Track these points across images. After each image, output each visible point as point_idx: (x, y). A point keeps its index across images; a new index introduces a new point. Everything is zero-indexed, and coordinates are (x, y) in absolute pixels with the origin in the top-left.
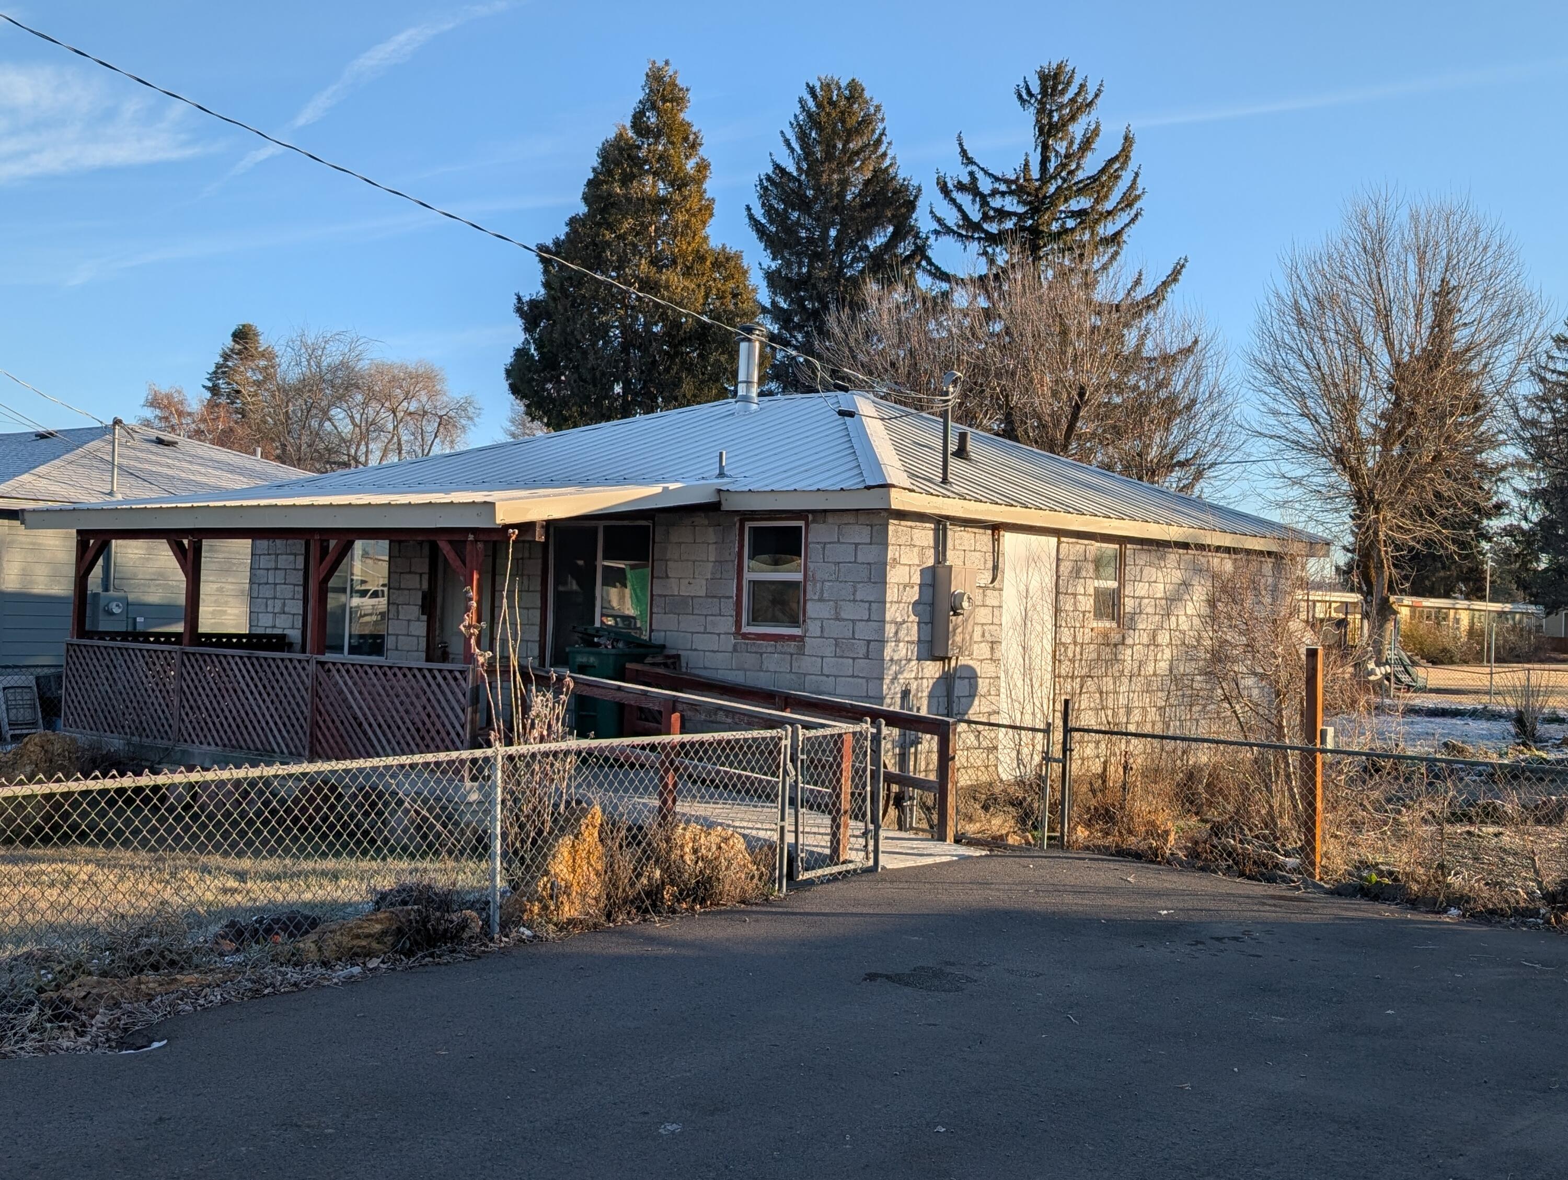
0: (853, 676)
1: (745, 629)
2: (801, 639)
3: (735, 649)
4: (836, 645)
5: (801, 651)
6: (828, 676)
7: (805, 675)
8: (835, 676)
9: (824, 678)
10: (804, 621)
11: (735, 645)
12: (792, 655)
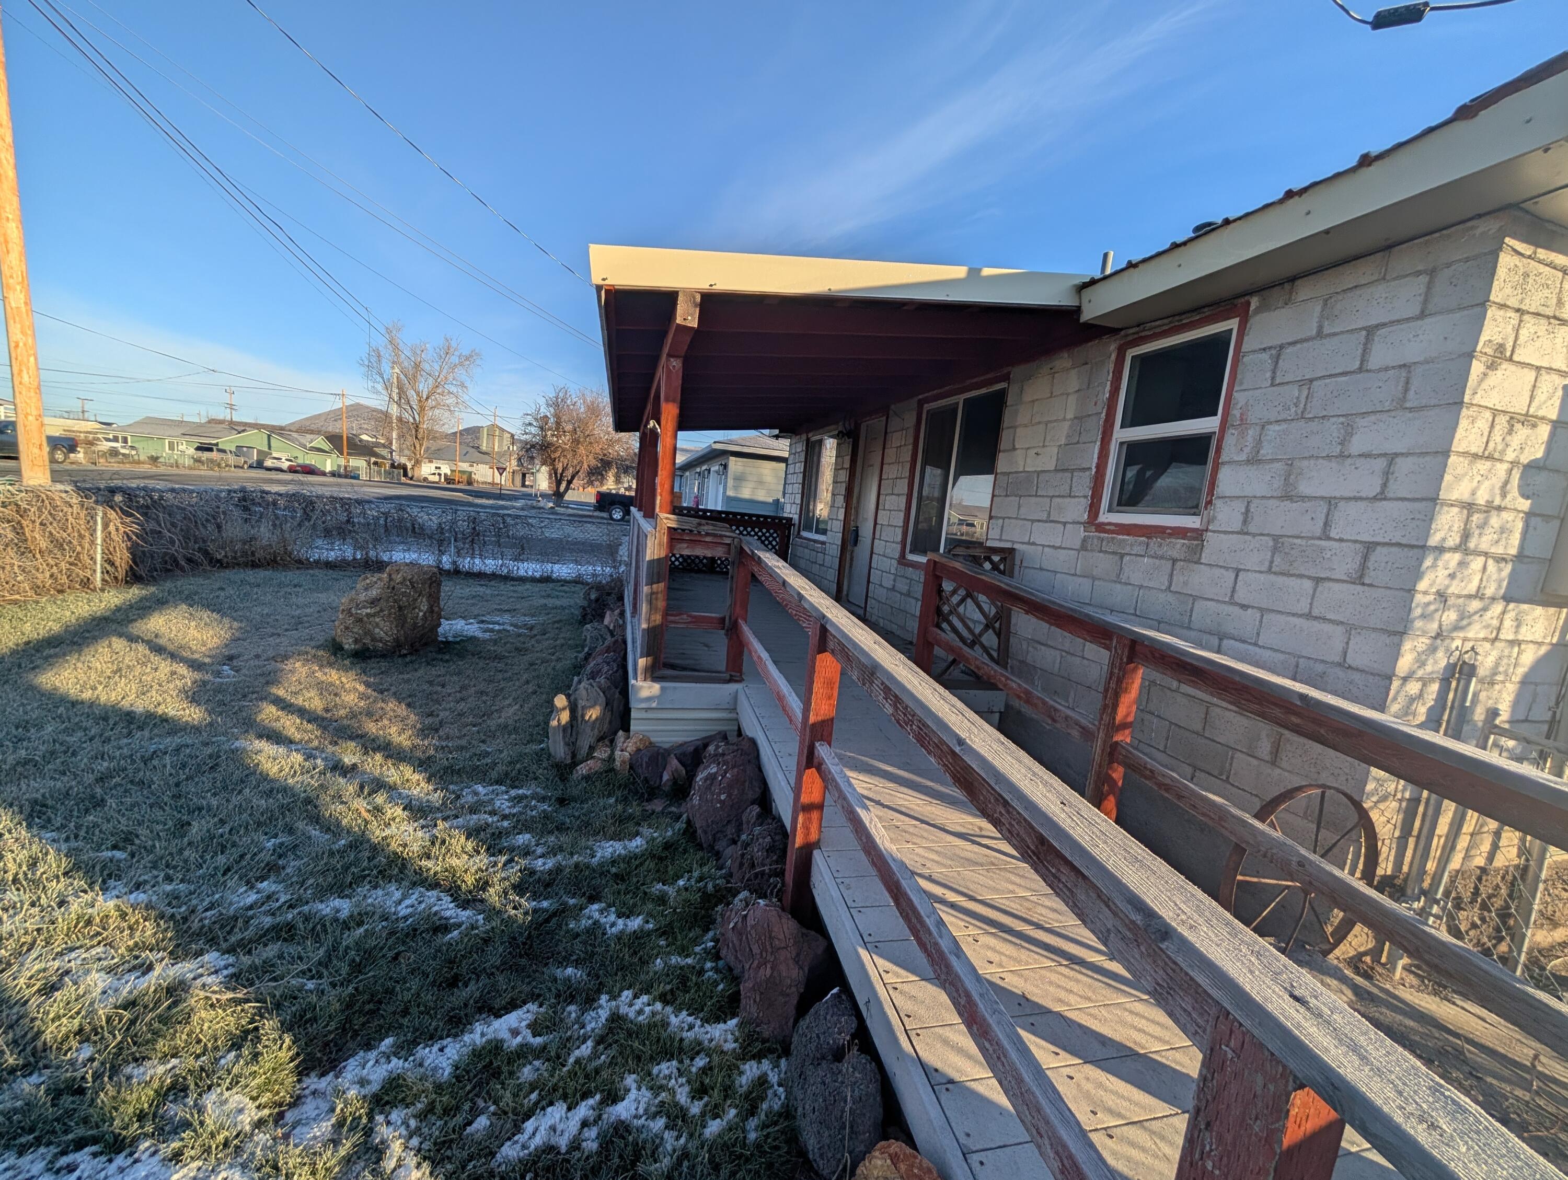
0: (1309, 616)
1: (1105, 517)
2: (1198, 535)
3: (1084, 547)
4: (1275, 550)
5: (1194, 557)
6: (1244, 607)
7: (1195, 598)
8: (1263, 611)
9: (1236, 610)
10: (1209, 502)
11: (1084, 540)
12: (1175, 561)
